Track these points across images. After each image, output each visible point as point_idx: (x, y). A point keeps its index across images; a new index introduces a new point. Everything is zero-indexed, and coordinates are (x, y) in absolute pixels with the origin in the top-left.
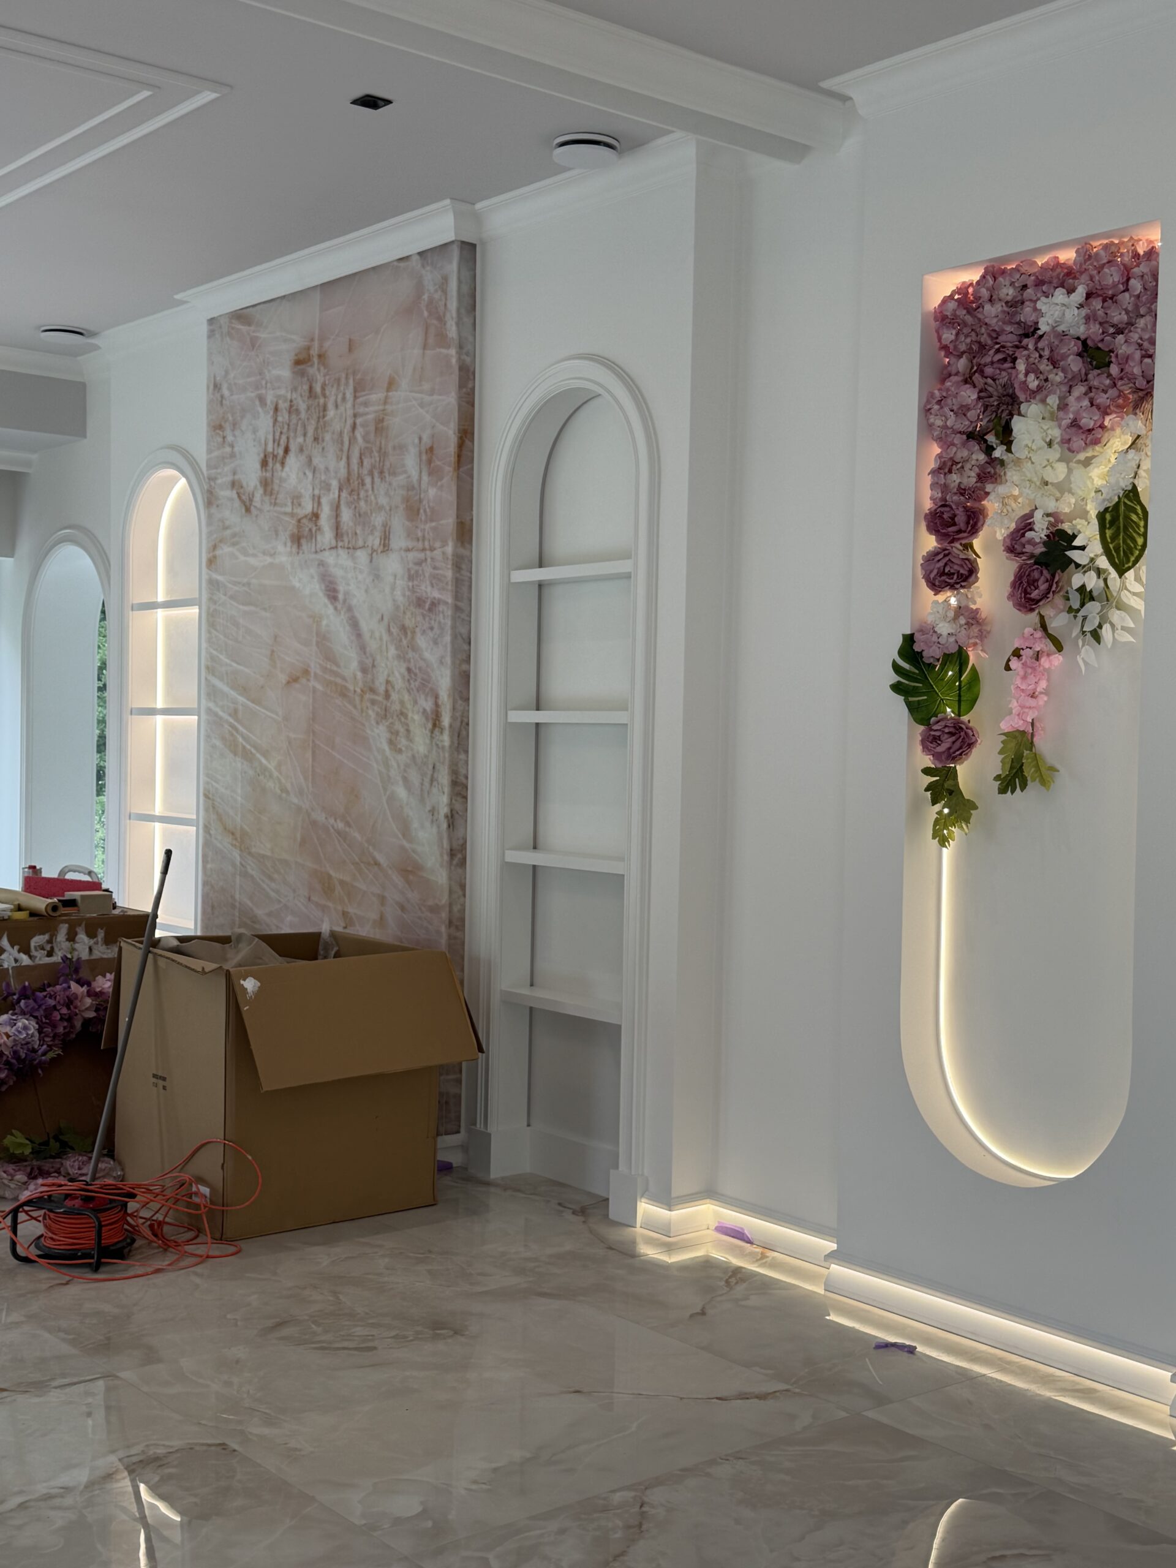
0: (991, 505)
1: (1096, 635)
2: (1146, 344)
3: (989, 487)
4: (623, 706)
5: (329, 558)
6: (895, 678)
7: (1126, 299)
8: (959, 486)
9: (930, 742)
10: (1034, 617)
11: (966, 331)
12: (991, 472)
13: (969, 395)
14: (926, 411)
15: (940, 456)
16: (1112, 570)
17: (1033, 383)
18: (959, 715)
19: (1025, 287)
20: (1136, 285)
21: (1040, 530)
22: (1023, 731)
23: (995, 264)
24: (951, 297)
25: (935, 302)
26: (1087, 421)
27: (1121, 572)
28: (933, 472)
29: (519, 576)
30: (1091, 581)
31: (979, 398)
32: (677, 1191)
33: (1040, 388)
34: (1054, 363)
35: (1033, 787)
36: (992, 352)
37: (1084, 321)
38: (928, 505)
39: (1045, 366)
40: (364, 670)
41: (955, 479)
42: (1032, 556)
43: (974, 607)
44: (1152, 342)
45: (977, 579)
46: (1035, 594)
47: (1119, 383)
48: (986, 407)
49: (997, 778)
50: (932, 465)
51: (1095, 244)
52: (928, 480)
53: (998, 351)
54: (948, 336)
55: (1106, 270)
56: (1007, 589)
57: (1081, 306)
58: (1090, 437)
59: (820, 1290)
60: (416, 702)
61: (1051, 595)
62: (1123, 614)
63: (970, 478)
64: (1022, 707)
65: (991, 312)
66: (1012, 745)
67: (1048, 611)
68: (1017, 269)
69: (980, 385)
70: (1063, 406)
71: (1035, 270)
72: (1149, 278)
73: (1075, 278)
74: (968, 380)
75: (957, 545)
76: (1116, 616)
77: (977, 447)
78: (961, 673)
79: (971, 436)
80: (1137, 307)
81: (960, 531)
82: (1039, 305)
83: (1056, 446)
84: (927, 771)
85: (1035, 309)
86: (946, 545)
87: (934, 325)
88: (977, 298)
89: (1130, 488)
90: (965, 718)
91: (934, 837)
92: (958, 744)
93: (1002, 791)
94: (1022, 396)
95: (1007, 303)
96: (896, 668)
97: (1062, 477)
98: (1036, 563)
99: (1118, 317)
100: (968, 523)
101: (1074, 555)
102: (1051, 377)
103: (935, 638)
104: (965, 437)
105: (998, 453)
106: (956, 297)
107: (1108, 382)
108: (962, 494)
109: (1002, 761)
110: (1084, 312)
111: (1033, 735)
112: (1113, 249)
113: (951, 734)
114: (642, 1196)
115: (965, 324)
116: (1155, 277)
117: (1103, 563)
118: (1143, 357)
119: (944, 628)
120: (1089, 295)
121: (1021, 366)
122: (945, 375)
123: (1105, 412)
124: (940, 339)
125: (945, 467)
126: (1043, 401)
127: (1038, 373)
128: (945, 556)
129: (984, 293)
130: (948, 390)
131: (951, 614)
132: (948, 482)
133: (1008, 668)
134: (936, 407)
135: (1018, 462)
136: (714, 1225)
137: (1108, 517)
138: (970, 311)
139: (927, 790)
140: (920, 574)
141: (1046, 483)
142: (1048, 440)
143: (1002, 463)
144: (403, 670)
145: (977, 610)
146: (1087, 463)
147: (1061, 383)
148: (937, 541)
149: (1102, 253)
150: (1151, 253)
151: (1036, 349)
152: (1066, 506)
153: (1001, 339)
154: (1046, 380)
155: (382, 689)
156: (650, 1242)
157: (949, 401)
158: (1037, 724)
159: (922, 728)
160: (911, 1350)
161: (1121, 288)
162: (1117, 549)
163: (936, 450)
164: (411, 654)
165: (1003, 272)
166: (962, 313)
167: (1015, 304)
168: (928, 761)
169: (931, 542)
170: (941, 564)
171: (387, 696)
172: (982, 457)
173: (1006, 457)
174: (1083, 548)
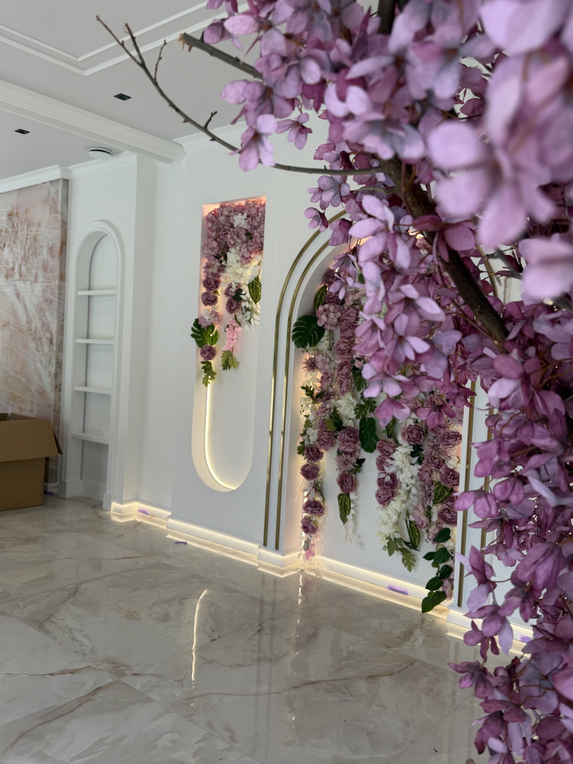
0: (222, 279)
1: (249, 321)
2: (262, 233)
3: (221, 274)
4: (112, 338)
5: (17, 283)
6: (192, 332)
7: (258, 218)
8: (212, 273)
9: (203, 353)
10: (233, 315)
11: (215, 224)
12: (222, 269)
13: (215, 244)
14: (203, 248)
15: (206, 263)
16: (253, 302)
17: (232, 242)
18: (212, 345)
19: (231, 212)
20: (260, 214)
21: (234, 289)
22: (229, 351)
23: (224, 204)
24: (211, 213)
25: (206, 214)
26: (246, 255)
27: (256, 303)
28: (205, 268)
29: (81, 293)
30: (247, 305)
31: (218, 245)
32: (124, 498)
33: (234, 244)
34: (238, 236)
35: (232, 367)
36: (222, 231)
37: (246, 224)
38: (204, 278)
39: (235, 237)
40: (28, 323)
41: (210, 270)
42: (232, 296)
43: (217, 311)
44: (263, 232)
45: (217, 302)
46: (232, 308)
47: (255, 244)
48: (220, 248)
49: (222, 365)
50: (205, 265)
51: (250, 200)
52: (203, 270)
53: (224, 231)
54: (210, 225)
55: (252, 209)
56: (225, 306)
57: (246, 219)
58: (247, 261)
59: (165, 528)
60: (44, 335)
61: (237, 309)
62: (257, 316)
63: (215, 271)
64: (229, 343)
65: (222, 219)
66: (226, 355)
67: (237, 314)
68: (229, 206)
69: (219, 242)
70: (240, 250)
71: (234, 206)
72: (263, 212)
73: (245, 210)
74: (216, 240)
75: (212, 291)
76: (255, 316)
77: (217, 261)
78: (213, 331)
79: (216, 257)
80: (261, 222)
81: (213, 287)
82: (234, 218)
83: (239, 263)
84: (202, 363)
85: (233, 219)
86: (208, 291)
87: (206, 221)
88: (218, 214)
89: (257, 277)
90: (213, 346)
91: (203, 383)
92: (211, 354)
93: (224, 369)
94: (230, 246)
95: (226, 216)
96: (193, 329)
97: (241, 272)
98: (233, 298)
99: (255, 224)
100: (215, 285)
101: (242, 297)
102: (237, 241)
103: (204, 320)
104: (214, 257)
105: (223, 263)
106: (213, 213)
107: (252, 244)
108: (213, 275)
109: (222, 360)
110: (246, 221)
111: (232, 352)
112: (255, 202)
113: (209, 351)
114: (113, 501)
115: (214, 221)
116: (264, 212)
117: (251, 300)
118: (261, 237)
119: (207, 317)
120: (248, 216)
121: (229, 236)
122: (209, 237)
123: (251, 253)
124: (208, 225)
125: (208, 266)
126: (235, 248)
127: (234, 239)
128: (208, 294)
129: (220, 212)
130: (209, 242)
131: (209, 313)
132: (209, 271)
133: (225, 331)
134: (206, 247)
135: (230, 267)
136: (137, 509)
137: (251, 285)
138: (216, 218)
139: (203, 368)
140: (201, 299)
141: (237, 274)
142: (237, 260)
143: (225, 266)
144: (41, 324)
145: (217, 312)
146: (247, 268)
147: (240, 243)
148: (206, 290)
149: (252, 204)
150: (264, 204)
151: (233, 232)
152: (242, 281)
153: (225, 227)
154: (236, 242)
155: (33, 329)
156: (115, 515)
157: (209, 246)
158: (234, 349)
159: (200, 349)
160: (186, 543)
161: (257, 215)
162: (254, 295)
163: (206, 260)
164: (43, 318)
165: (225, 206)
166: (214, 218)
167: (228, 217)
168: (202, 359)
169: (204, 290)
170: (206, 297)
171: (35, 332)
172: (219, 264)
173: (226, 265)
174: (245, 295)
